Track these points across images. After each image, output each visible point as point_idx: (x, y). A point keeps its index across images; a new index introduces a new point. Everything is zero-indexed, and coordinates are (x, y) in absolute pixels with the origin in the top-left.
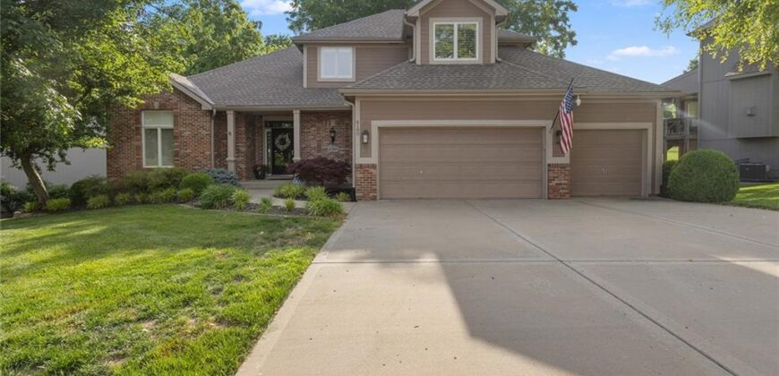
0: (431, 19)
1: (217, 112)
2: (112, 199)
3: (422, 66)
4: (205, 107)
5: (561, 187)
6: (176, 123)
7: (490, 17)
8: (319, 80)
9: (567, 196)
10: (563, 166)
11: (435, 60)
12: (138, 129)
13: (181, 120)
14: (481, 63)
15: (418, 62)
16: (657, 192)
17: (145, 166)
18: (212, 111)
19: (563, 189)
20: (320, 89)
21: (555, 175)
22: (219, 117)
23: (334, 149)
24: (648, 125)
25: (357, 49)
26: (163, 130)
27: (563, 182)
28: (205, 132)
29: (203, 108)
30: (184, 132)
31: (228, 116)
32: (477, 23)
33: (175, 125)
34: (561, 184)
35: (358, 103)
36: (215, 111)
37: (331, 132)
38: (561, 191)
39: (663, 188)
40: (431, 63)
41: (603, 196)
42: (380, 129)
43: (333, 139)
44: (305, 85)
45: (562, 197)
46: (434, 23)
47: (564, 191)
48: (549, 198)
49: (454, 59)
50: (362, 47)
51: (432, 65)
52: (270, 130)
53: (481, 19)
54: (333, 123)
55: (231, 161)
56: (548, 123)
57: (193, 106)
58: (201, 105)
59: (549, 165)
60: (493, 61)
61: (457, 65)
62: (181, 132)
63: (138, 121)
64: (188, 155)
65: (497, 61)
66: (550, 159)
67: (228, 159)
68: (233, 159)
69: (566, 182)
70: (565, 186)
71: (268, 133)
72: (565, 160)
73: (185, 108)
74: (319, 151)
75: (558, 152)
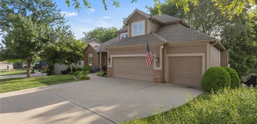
0: (132, 23)
3: (129, 37)
5: (158, 78)
6: (93, 56)
9: (160, 82)
12: (88, 57)
14: (145, 34)
17: (89, 65)
21: (156, 74)
22: (99, 53)
24: (203, 54)
28: (97, 58)
32: (144, 22)
34: (158, 77)
35: (108, 51)
40: (132, 36)
42: (112, 57)
45: (158, 82)
47: (159, 80)
48: (154, 82)
49: (138, 34)
53: (145, 20)
56: (154, 55)
58: (95, 51)
59: (154, 70)
60: (148, 33)
63: (88, 55)
65: (150, 33)
69: (159, 77)
70: (159, 78)
72: (160, 69)
75: (158, 66)
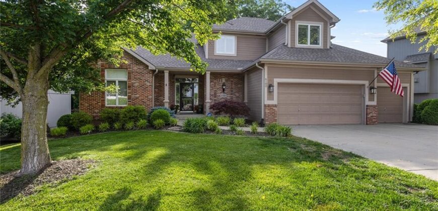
0: (296, 21)
1: (158, 71)
2: (97, 127)
3: (291, 48)
4: (151, 67)
6: (129, 78)
7: (327, 22)
8: (215, 54)
9: (376, 123)
10: (374, 107)
11: (298, 45)
12: (103, 80)
13: (132, 76)
14: (322, 48)
15: (289, 46)
16: (411, 120)
17: (106, 105)
18: (155, 71)
19: (374, 119)
20: (216, 60)
21: (371, 111)
22: (159, 74)
23: (224, 96)
24: (407, 85)
25: (238, 37)
26: (119, 82)
27: (374, 115)
28: (148, 84)
29: (150, 68)
30: (135, 83)
31: (165, 74)
32: (320, 26)
33: (128, 79)
35: (266, 68)
36: (157, 70)
37: (223, 86)
38: (374, 120)
39: (414, 118)
40: (296, 47)
41: (385, 123)
42: (279, 83)
43: (224, 90)
44: (207, 57)
45: (373, 123)
46: (298, 23)
48: (367, 124)
49: (308, 45)
50: (241, 36)
51: (297, 48)
52: (178, 84)
53: (323, 23)
54: (224, 80)
55: (167, 102)
56: (367, 83)
57: (142, 67)
58: (148, 66)
59: (367, 106)
60: (328, 47)
61: (310, 49)
62: (133, 84)
64: (137, 98)
65: (330, 48)
66: (368, 103)
67: (165, 101)
68: (168, 101)
69: (376, 115)
70: (375, 117)
71: (178, 86)
72: (374, 103)
73: (136, 68)
74: (215, 97)
75: (371, 99)
